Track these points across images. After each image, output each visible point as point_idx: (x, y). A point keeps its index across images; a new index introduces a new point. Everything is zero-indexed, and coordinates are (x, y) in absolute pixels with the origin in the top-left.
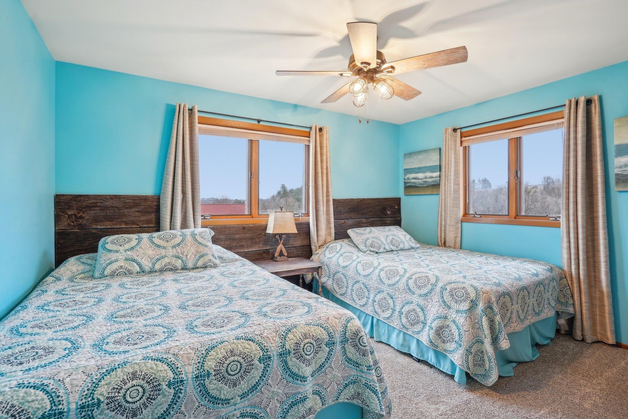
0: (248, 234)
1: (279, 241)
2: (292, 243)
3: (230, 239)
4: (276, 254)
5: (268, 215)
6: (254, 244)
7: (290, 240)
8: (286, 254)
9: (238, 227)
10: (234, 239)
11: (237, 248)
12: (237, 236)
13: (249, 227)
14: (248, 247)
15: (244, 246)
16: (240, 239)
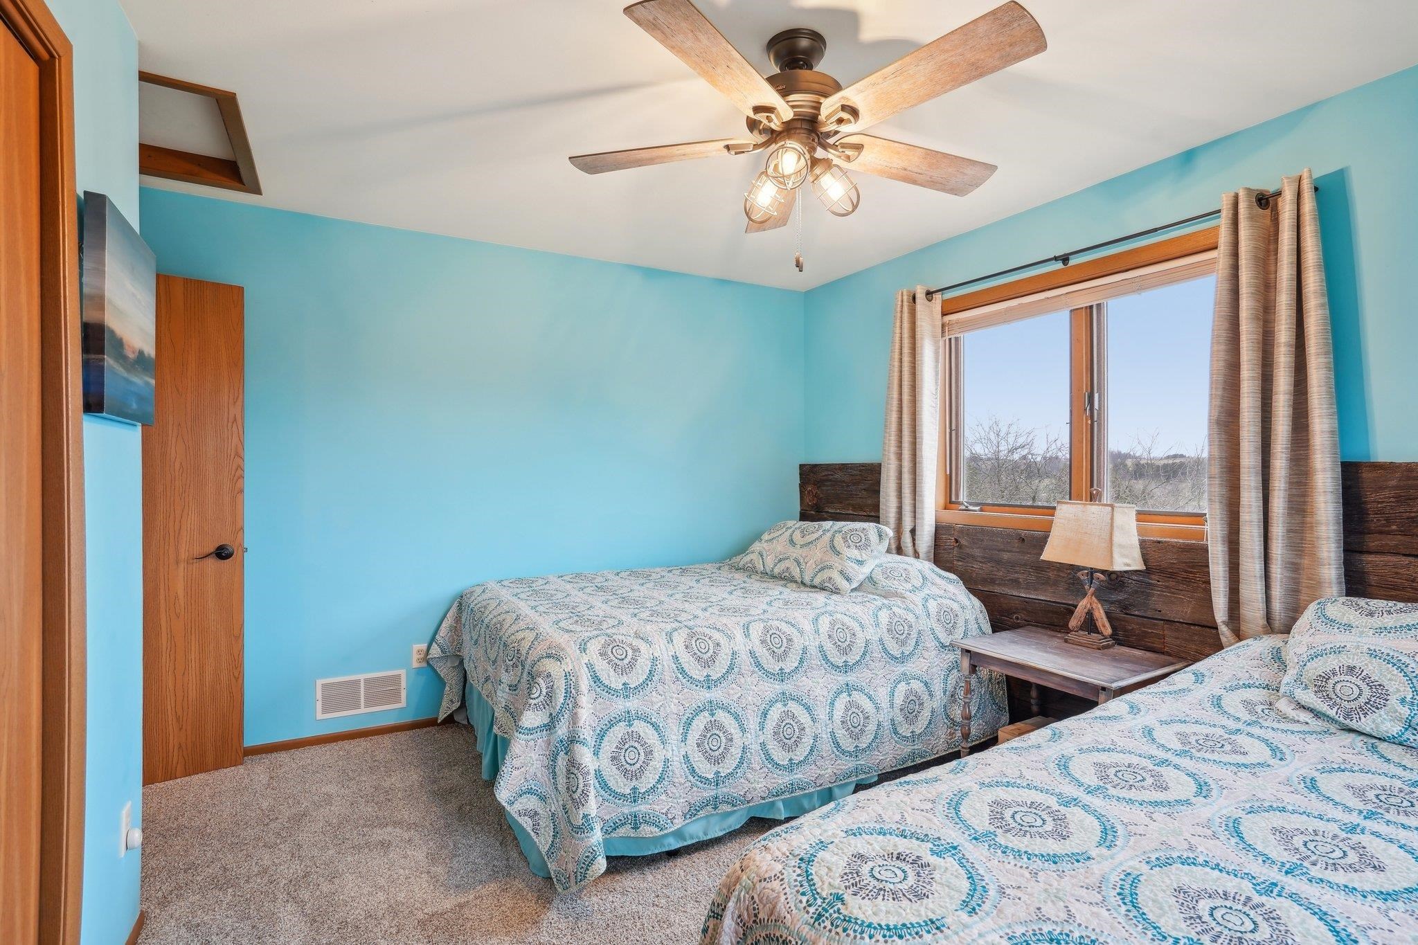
0: (1030, 553)
1: (1087, 587)
2: (1159, 607)
3: (990, 560)
4: (1073, 623)
5: (1054, 508)
6: (1043, 584)
7: (1149, 595)
8: (1108, 631)
9: (1009, 535)
10: (999, 562)
11: (1005, 585)
12: (1006, 556)
13: (1033, 537)
14: (1028, 587)
15: (1019, 582)
16: (1013, 564)
